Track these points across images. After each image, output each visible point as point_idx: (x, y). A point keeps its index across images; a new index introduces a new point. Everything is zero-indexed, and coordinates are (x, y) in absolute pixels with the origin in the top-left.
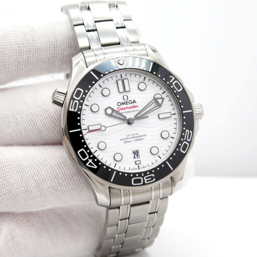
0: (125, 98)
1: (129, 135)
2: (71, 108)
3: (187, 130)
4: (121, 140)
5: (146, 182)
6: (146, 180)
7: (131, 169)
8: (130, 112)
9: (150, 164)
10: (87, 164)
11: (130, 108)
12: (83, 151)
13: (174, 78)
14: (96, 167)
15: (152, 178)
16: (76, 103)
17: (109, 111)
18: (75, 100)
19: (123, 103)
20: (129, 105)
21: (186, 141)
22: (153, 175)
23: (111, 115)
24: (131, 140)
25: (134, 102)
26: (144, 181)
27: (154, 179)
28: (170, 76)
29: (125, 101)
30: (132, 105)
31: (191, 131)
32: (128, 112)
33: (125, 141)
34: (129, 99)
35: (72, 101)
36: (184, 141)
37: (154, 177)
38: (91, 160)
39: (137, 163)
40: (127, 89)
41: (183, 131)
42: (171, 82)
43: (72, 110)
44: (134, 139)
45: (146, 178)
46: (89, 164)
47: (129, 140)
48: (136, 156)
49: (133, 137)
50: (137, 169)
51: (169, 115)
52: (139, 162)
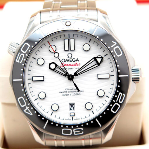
0: (70, 55)
1: (68, 89)
2: (18, 60)
3: (120, 93)
4: (60, 92)
5: (75, 134)
6: (75, 132)
7: (65, 119)
8: (72, 69)
9: (83, 117)
10: (25, 111)
11: (73, 65)
12: (22, 99)
13: (116, 44)
14: (31, 114)
15: (81, 131)
16: (22, 56)
17: (53, 66)
18: (22, 53)
19: (67, 60)
20: (72, 63)
21: (118, 102)
22: (82, 129)
23: (53, 70)
24: (69, 94)
25: (77, 60)
26: (73, 132)
27: (83, 132)
28: (112, 42)
29: (69, 58)
30: (75, 63)
31: (124, 95)
32: (70, 69)
33: (64, 93)
34: (73, 57)
35: (19, 53)
36: (116, 102)
37: (82, 131)
38: (28, 108)
39: (72, 114)
40: (72, 48)
41: (116, 94)
42: (112, 47)
43: (18, 61)
44: (72, 93)
45: (75, 131)
46: (26, 111)
47: (67, 93)
48: (72, 108)
49: (71, 92)
50: (70, 120)
51: (107, 76)
52: (73, 114)
